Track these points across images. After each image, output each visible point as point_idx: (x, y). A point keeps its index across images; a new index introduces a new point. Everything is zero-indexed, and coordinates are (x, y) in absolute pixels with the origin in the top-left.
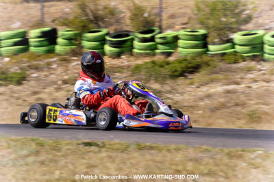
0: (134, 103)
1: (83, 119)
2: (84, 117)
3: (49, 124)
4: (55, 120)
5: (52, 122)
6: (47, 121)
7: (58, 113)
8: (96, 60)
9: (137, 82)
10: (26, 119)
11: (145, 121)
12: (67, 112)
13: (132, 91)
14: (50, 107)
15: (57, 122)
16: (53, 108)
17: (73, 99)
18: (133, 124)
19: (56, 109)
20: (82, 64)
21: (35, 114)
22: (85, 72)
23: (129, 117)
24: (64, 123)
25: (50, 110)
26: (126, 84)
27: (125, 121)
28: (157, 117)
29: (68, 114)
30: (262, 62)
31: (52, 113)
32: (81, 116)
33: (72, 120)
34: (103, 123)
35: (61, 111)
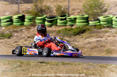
0: (58, 46)
1: (37, 52)
2: (37, 51)
3: (24, 54)
4: (26, 53)
5: (24, 53)
6: (22, 53)
7: (27, 50)
8: (43, 28)
9: (60, 37)
10: (14, 52)
11: (63, 53)
12: (31, 49)
13: (58, 41)
14: (24, 48)
15: (27, 54)
16: (25, 48)
17: (33, 44)
18: (57, 54)
19: (26, 48)
20: (37, 29)
21: (18, 50)
22: (38, 33)
23: (56, 51)
24: (29, 54)
25: (24, 49)
26: (55, 38)
27: (54, 53)
28: (68, 51)
29: (31, 51)
30: (112, 29)
31: (25, 50)
32: (36, 51)
33: (33, 53)
34: (45, 54)
35: (28, 49)
